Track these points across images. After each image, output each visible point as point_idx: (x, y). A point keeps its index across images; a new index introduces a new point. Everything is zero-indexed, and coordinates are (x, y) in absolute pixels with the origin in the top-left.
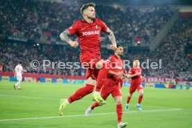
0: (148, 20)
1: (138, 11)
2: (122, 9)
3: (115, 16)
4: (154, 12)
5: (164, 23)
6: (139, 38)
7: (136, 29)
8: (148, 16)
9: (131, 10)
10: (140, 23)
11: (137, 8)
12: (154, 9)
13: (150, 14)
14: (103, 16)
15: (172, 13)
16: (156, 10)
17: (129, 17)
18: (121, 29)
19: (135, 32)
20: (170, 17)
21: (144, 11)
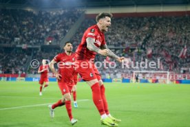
0: (58, 21)
1: (49, 14)
2: (34, 13)
3: (29, 18)
4: (63, 14)
5: (72, 24)
6: (50, 38)
7: (48, 30)
8: (58, 18)
9: (43, 13)
10: (51, 25)
11: (48, 11)
12: (63, 11)
13: (60, 16)
14: (18, 19)
15: (79, 15)
16: (64, 12)
17: (41, 19)
18: (34, 31)
19: (47, 33)
20: (77, 18)
21: (54, 14)
